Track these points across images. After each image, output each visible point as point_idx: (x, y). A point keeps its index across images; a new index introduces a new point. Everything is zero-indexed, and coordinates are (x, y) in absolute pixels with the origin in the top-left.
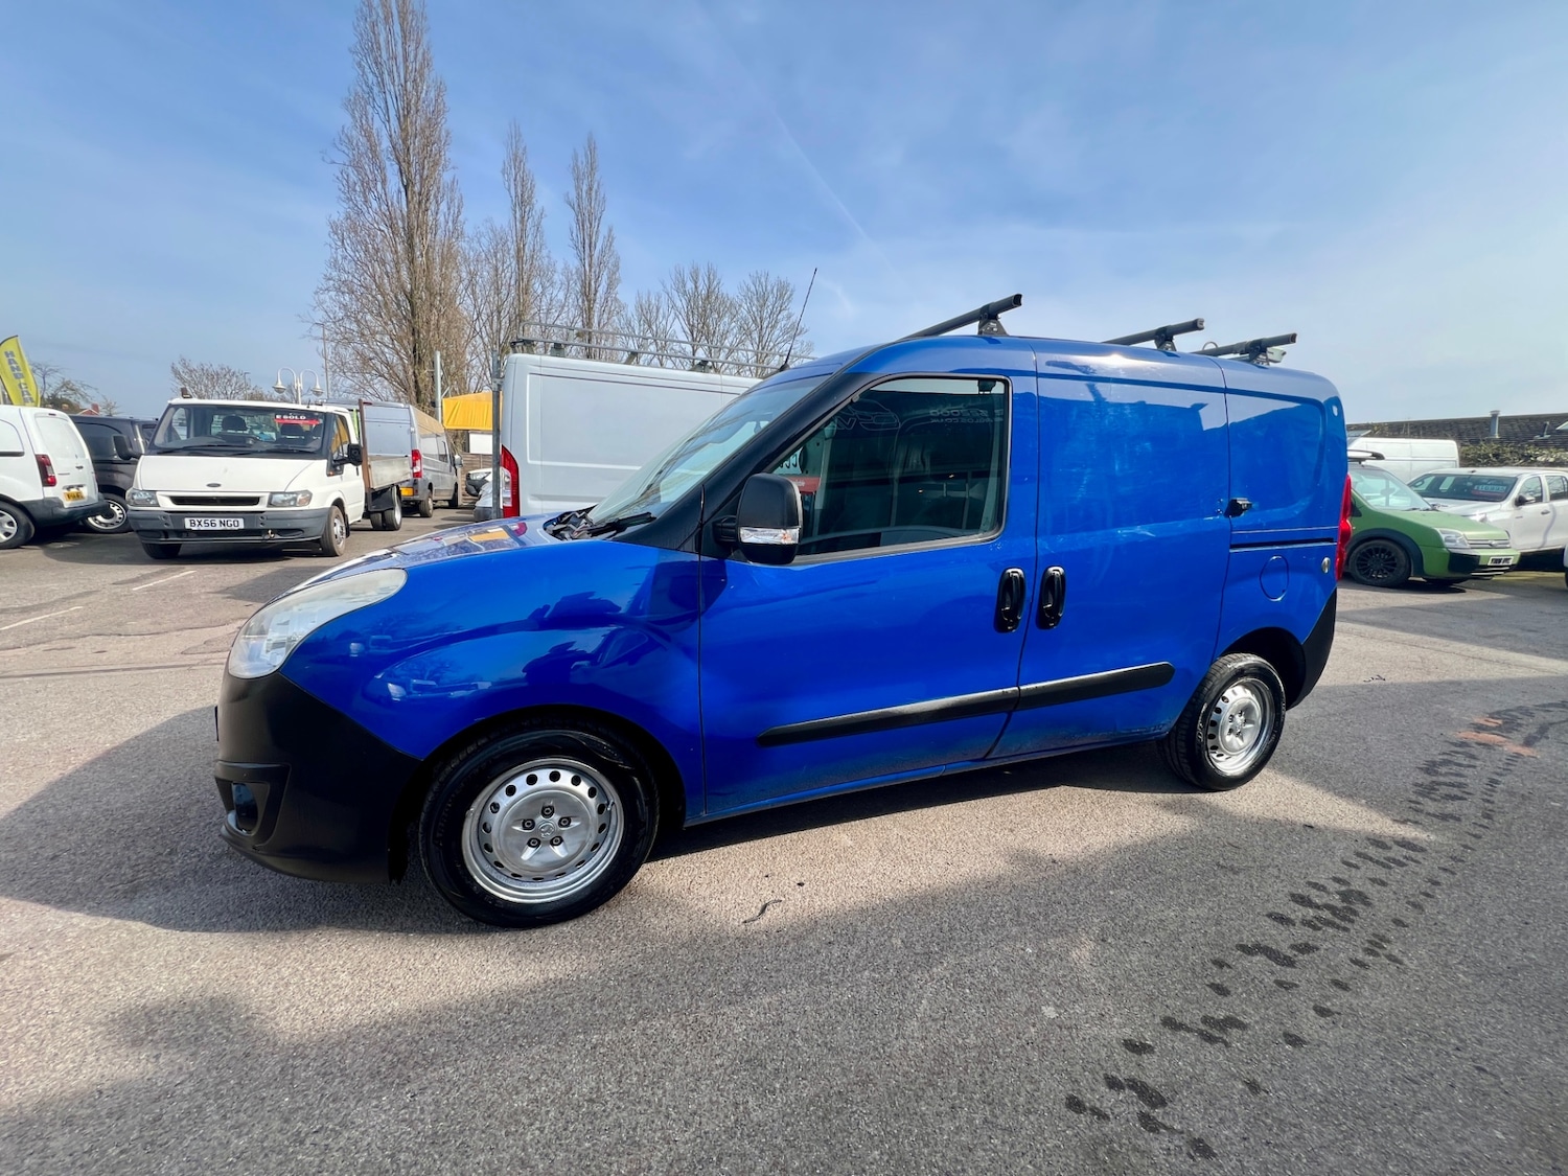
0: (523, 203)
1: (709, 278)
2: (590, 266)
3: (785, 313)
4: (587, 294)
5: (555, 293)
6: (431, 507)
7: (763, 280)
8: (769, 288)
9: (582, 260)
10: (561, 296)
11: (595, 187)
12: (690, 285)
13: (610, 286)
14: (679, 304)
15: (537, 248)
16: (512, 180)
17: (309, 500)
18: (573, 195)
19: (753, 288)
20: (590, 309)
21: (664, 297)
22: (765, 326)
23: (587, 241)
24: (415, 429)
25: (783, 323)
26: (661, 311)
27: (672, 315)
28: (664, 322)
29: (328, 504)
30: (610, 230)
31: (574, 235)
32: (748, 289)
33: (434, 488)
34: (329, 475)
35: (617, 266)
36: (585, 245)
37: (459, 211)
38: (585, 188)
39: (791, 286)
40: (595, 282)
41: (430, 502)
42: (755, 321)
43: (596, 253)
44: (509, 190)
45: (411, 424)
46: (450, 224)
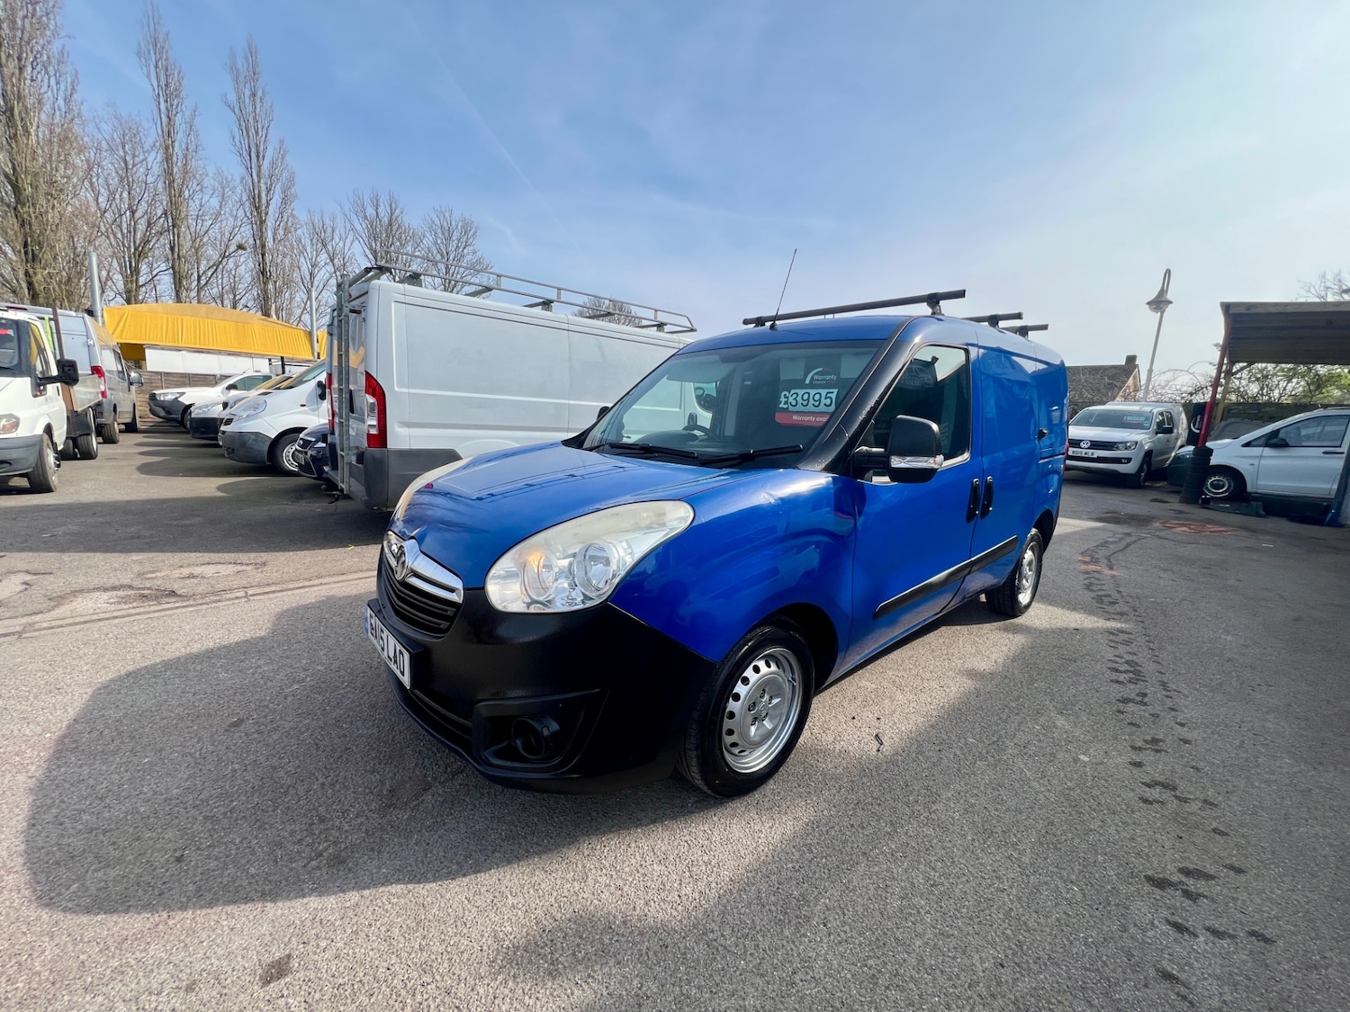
0: (169, 93)
1: (391, 206)
2: (258, 176)
3: (469, 249)
4: (257, 207)
5: (206, 198)
6: (118, 431)
7: (447, 215)
8: (454, 223)
9: (249, 169)
10: (215, 202)
11: (260, 93)
12: (370, 211)
13: (285, 201)
14: (359, 228)
15: (191, 148)
16: (152, 67)
17: (16, 425)
18: (232, 97)
19: (437, 221)
20: (262, 222)
21: (340, 220)
22: (451, 258)
23: (253, 150)
24: (94, 340)
25: (470, 257)
26: (337, 232)
27: (350, 237)
28: (341, 244)
29: (39, 430)
30: (282, 142)
31: (237, 140)
32: (433, 222)
33: (118, 410)
34: (35, 396)
35: (291, 180)
36: (253, 154)
37: (73, 89)
38: (247, 93)
39: (475, 224)
40: (267, 195)
41: (116, 425)
42: (439, 251)
43: (266, 164)
44: (149, 76)
45: (88, 336)
46: (61, 102)
